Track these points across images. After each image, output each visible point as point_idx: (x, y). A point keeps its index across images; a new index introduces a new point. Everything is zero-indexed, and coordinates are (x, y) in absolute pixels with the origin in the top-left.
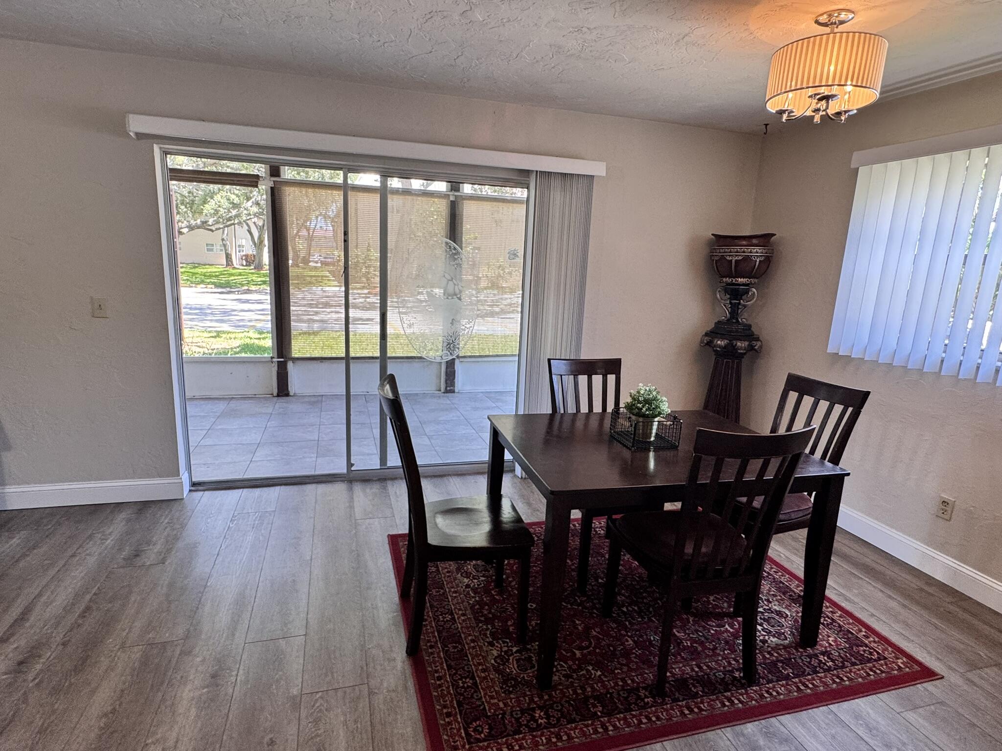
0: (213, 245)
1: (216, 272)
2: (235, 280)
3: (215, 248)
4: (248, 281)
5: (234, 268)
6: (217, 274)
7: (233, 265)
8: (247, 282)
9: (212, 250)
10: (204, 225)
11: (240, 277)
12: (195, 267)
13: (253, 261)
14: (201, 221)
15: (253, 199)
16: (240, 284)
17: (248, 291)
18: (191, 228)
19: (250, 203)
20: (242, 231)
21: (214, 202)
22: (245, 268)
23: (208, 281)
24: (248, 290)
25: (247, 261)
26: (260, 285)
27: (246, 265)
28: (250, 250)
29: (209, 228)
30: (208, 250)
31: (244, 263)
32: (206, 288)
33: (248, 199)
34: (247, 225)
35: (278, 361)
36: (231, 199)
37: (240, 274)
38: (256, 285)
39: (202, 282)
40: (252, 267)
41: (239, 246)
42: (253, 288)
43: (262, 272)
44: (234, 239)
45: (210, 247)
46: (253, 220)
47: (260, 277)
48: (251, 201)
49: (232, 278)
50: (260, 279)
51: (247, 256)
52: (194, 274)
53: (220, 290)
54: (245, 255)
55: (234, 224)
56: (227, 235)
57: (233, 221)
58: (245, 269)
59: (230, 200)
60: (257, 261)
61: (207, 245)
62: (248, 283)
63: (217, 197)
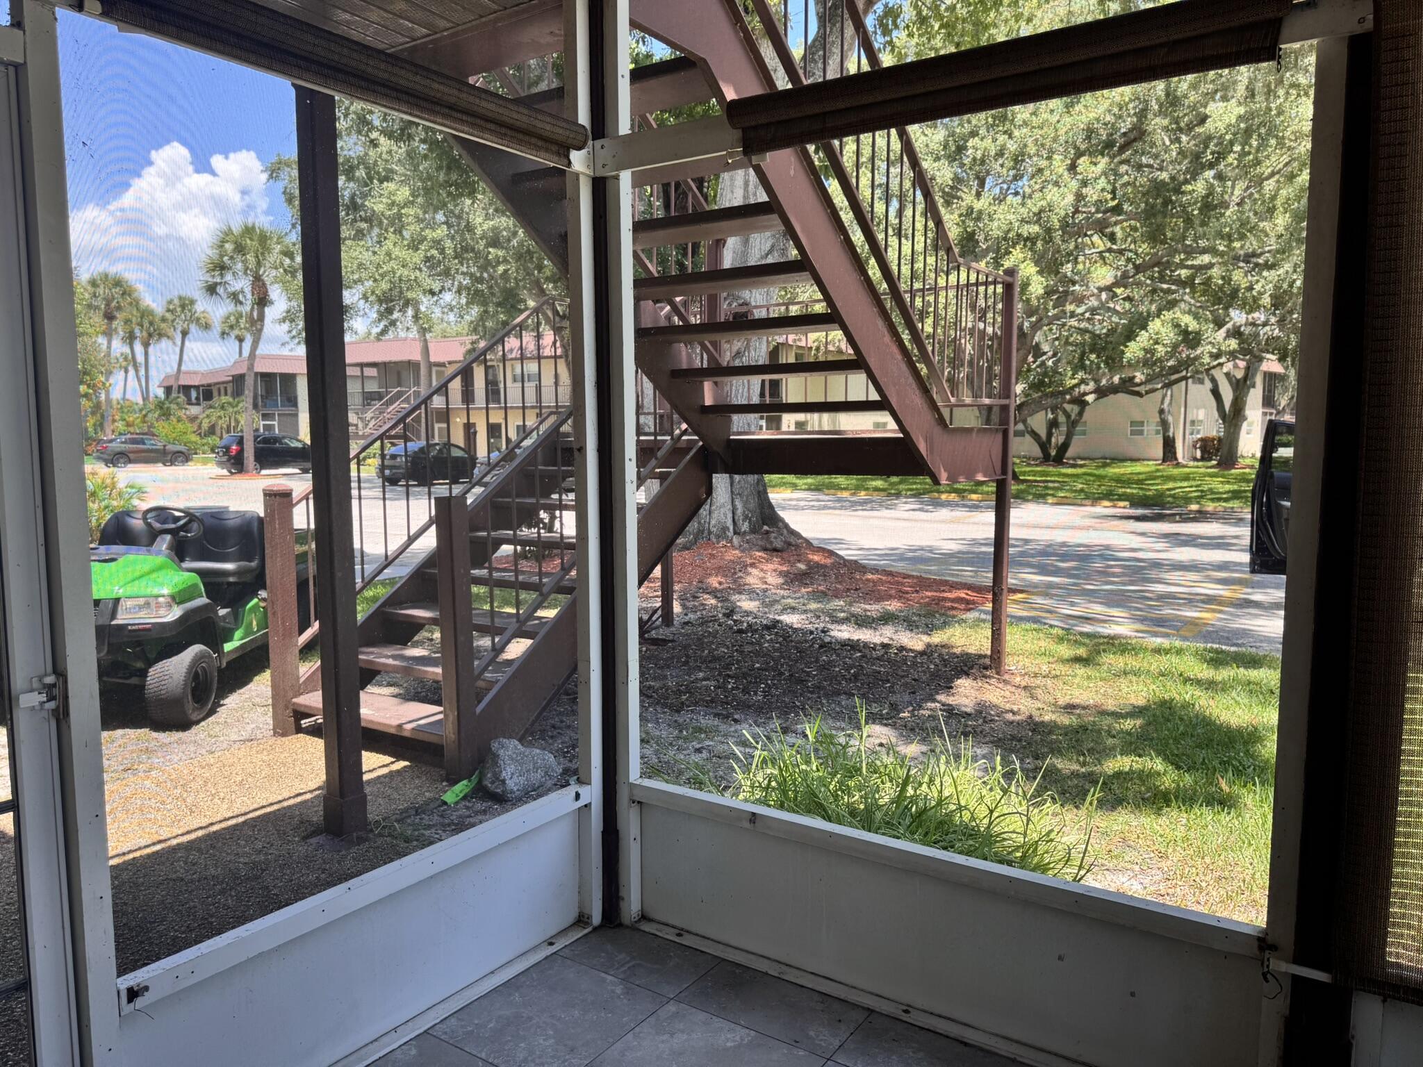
0: (1142, 423)
1: (1139, 473)
2: (1174, 489)
3: (1145, 428)
4: (1202, 491)
5: (1178, 465)
6: (1141, 477)
7: (1176, 459)
8: (1199, 494)
9: (1141, 433)
10: (1127, 386)
11: (1185, 484)
12: (1105, 465)
13: (1218, 450)
14: (1120, 379)
15: (1229, 325)
16: (1183, 498)
17: (1202, 516)
18: (1101, 393)
19: (1222, 333)
20: (1200, 393)
21: (1147, 334)
22: (1200, 464)
23: (1121, 491)
24: (1199, 512)
25: (1203, 452)
26: (1226, 500)
27: (1203, 459)
28: (1212, 427)
29: (1137, 389)
30: (1133, 433)
31: (1199, 454)
32: (1114, 506)
33: (1219, 324)
34: (1213, 380)
35: (1296, 979)
36: (1183, 324)
37: (1186, 478)
38: (1219, 500)
39: (1108, 496)
40: (1214, 462)
41: (1193, 422)
42: (1210, 507)
43: (1233, 471)
44: (1183, 409)
45: (1137, 427)
46: (1225, 370)
47: (1228, 483)
48: (1224, 330)
49: (1171, 485)
50: (1228, 487)
51: (1204, 441)
52: (1100, 477)
53: (1139, 512)
54: (1202, 440)
55: (1185, 378)
56: (1170, 404)
57: (1184, 373)
58: (1197, 467)
59: (1180, 326)
60: (1225, 449)
61: (1132, 423)
62: (1201, 497)
63: (1155, 325)
